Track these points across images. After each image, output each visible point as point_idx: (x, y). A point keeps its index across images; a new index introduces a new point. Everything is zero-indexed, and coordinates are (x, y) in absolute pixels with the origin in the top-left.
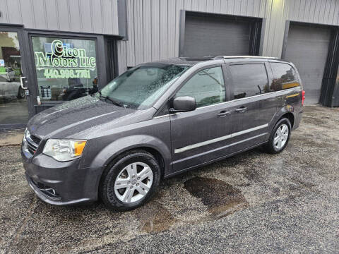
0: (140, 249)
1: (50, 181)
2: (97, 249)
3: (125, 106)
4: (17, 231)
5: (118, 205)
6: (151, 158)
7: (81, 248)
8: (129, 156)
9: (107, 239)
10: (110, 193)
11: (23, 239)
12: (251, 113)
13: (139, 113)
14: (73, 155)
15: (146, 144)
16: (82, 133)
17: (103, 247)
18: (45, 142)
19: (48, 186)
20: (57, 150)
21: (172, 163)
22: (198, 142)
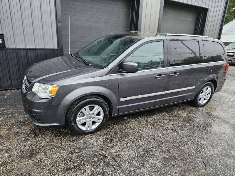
14: (50, 95)
18: (33, 84)
20: (41, 90)
21: (118, 107)
22: (138, 95)
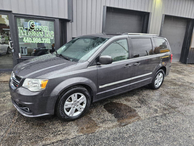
0: (78, 143)
1: (26, 103)
2: (53, 143)
3: (71, 60)
4: (6, 132)
5: (66, 117)
6: (85, 91)
7: (44, 142)
8: (73, 89)
9: (59, 138)
10: (61, 110)
11: (10, 137)
12: (142, 66)
13: (79, 64)
14: (40, 88)
15: (83, 83)
16: (46, 75)
17: (57, 142)
18: (24, 80)
19: (25, 106)
20: (31, 85)
21: (97, 94)
22: (112, 82)
